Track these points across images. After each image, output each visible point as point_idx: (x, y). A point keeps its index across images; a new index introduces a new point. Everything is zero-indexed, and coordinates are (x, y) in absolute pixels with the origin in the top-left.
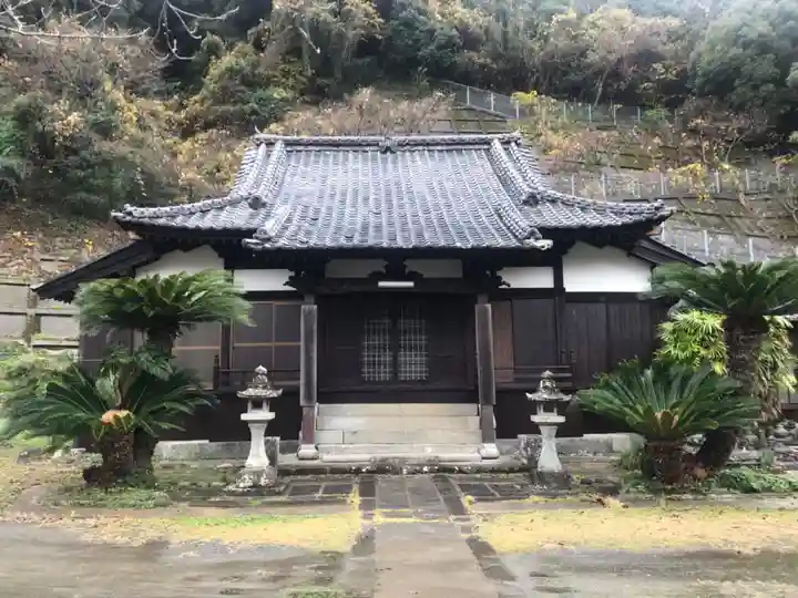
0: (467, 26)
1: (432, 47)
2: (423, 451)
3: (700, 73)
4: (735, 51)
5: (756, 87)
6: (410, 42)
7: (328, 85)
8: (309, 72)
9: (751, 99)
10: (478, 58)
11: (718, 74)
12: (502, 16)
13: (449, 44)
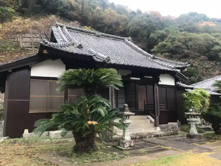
0: (72, 4)
1: (62, 7)
2: (141, 130)
3: (130, 31)
4: (138, 27)
5: (142, 37)
6: (55, 4)
7: (26, 11)
8: (21, 5)
9: (141, 40)
10: (74, 13)
11: (134, 32)
12: (83, 4)
13: (67, 8)
